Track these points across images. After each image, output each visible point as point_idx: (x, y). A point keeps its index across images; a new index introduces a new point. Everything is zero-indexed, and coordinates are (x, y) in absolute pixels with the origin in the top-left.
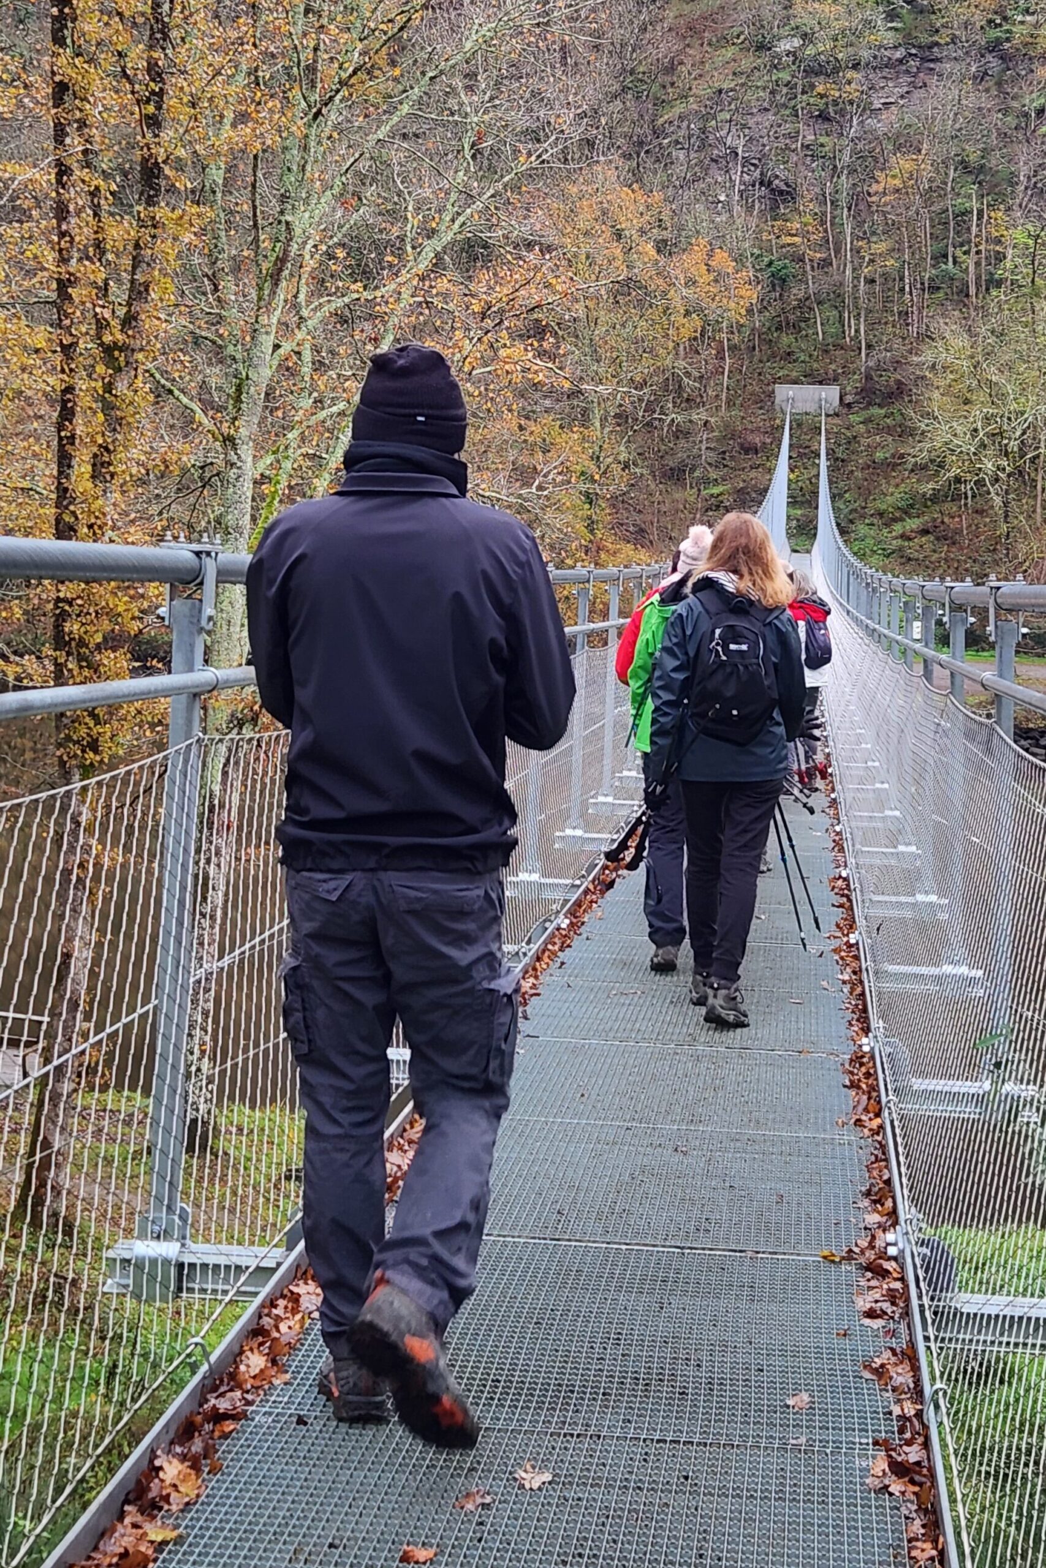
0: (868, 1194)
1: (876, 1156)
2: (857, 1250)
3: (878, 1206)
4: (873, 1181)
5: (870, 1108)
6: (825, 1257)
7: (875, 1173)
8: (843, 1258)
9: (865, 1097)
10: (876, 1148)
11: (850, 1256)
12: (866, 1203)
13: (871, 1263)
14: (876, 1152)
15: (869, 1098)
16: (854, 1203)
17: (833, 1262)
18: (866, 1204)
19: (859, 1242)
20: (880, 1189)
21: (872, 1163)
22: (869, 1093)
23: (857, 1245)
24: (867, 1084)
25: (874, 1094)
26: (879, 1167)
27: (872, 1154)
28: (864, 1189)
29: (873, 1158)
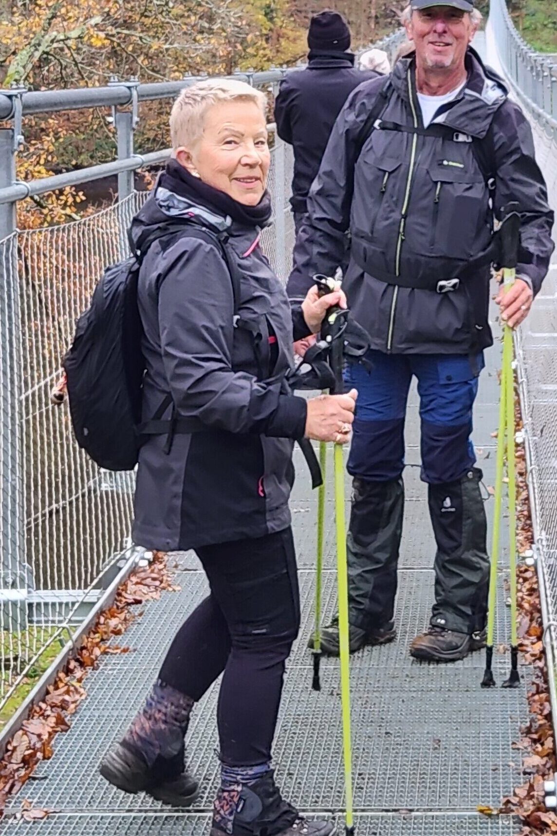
0: (529, 731)
1: (538, 685)
2: (515, 800)
3: (538, 745)
4: (534, 716)
5: (532, 632)
6: (482, 811)
7: (536, 706)
8: (501, 811)
9: (527, 619)
10: (538, 677)
11: (507, 809)
12: (526, 742)
13: (529, 816)
14: (537, 681)
15: (531, 620)
16: (513, 743)
17: (490, 816)
18: (526, 744)
19: (517, 791)
20: (541, 726)
21: (533, 695)
22: (532, 614)
23: (515, 795)
24: (529, 602)
25: (536, 615)
26: (541, 698)
27: (533, 683)
28: (523, 726)
29: (534, 689)
